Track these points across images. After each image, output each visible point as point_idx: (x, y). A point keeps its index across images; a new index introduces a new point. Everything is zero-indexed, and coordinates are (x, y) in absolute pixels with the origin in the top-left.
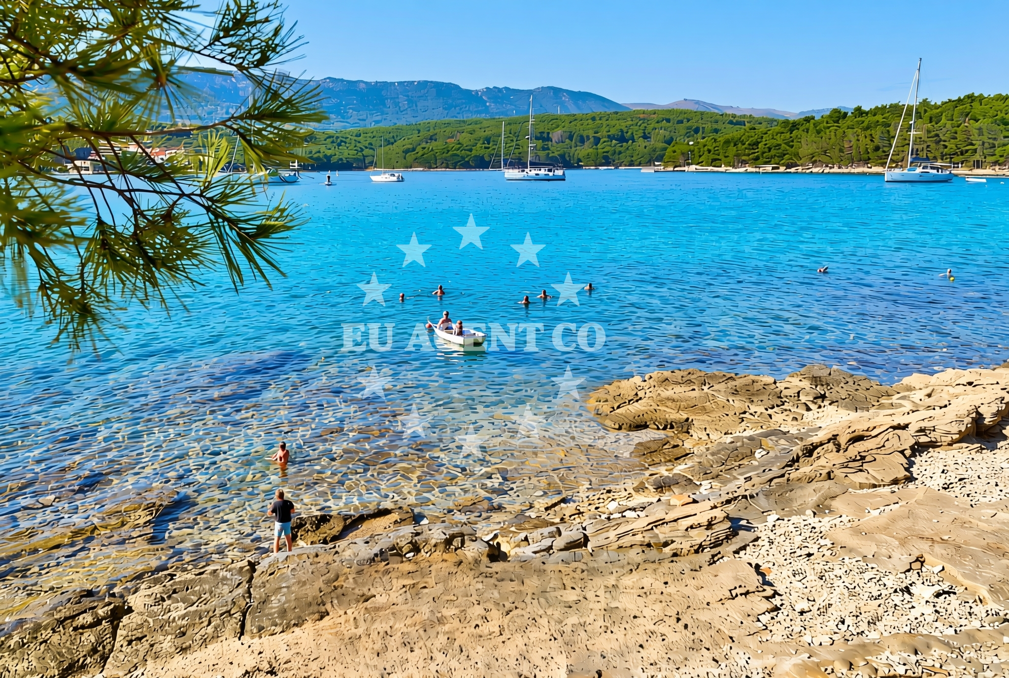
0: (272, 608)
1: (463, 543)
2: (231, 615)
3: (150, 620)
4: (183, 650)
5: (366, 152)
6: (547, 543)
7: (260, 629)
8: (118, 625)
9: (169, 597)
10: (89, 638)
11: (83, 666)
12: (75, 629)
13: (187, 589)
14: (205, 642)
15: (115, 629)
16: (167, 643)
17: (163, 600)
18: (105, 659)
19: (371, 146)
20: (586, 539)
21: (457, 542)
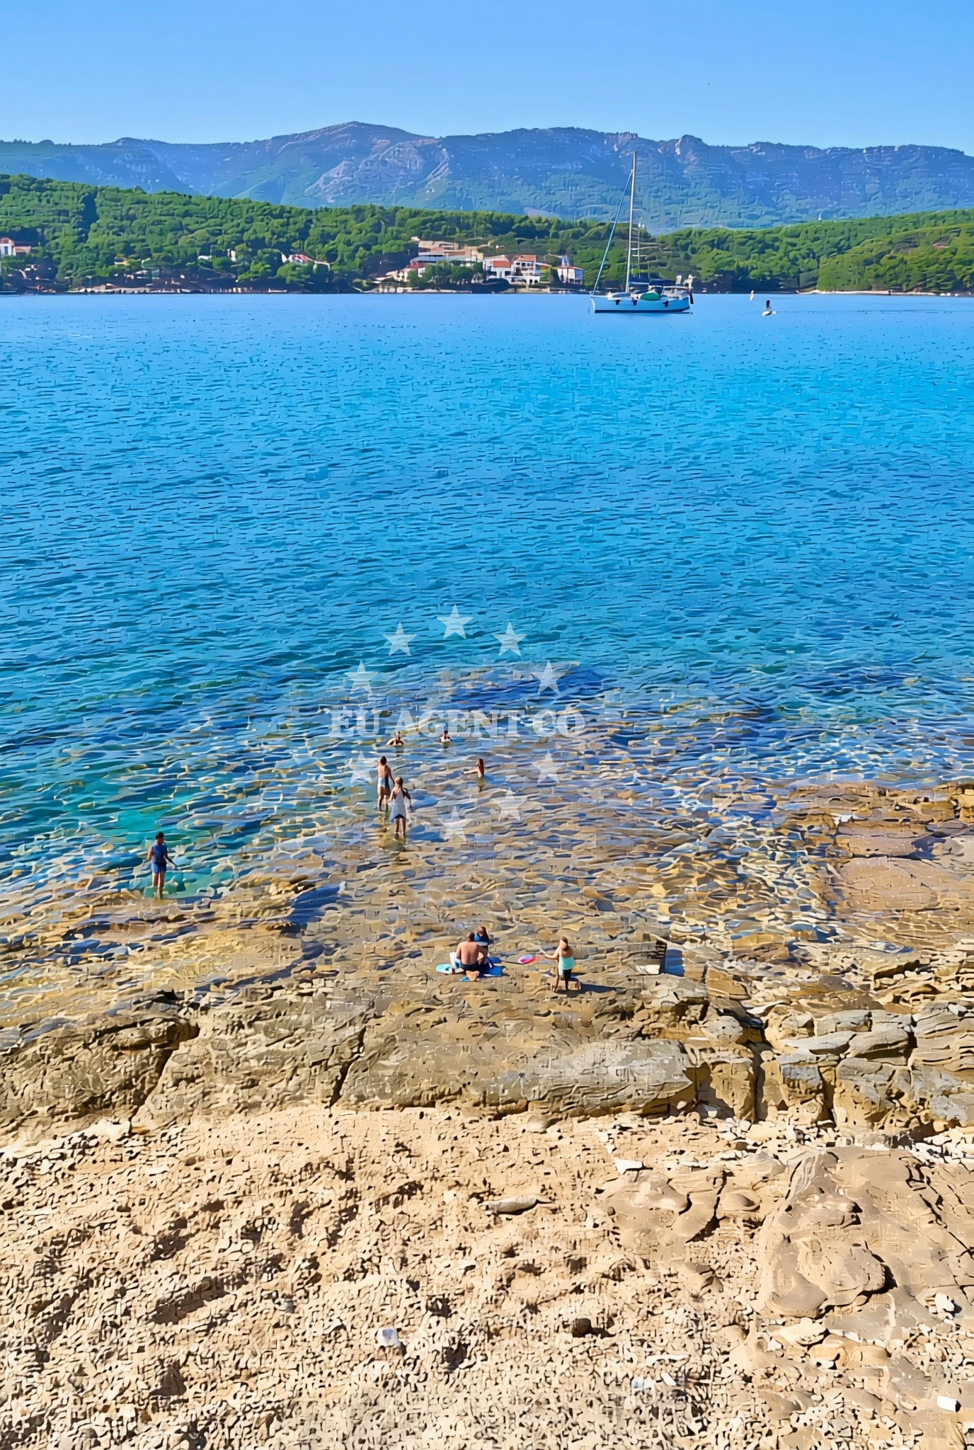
0: (385, 1067)
1: (703, 1014)
2: (327, 1068)
3: (214, 1054)
4: (247, 1108)
5: (805, 263)
6: (840, 1039)
7: (361, 1098)
8: (171, 1052)
9: (250, 1025)
10: (127, 1063)
11: (110, 1104)
12: (115, 1048)
13: (278, 1016)
14: (280, 1102)
15: (165, 1056)
16: (226, 1094)
17: (241, 1026)
18: (140, 1100)
19: (811, 254)
20: (912, 1041)
21: (695, 1011)
